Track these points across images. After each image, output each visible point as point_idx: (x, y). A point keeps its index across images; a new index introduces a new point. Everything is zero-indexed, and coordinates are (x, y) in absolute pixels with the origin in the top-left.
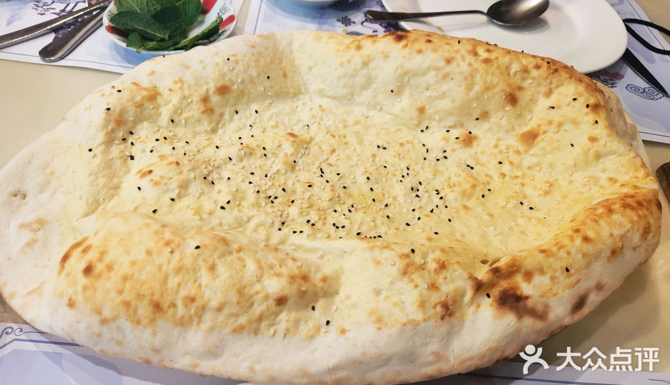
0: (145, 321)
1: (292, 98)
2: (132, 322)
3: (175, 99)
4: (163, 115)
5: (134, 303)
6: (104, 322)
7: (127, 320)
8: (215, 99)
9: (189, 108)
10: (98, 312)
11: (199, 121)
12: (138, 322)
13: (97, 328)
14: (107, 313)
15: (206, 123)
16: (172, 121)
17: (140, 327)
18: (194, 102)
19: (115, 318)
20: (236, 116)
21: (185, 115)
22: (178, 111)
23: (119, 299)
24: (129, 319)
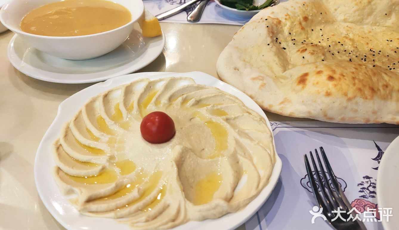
0: (369, 97)
1: (332, 24)
2: (363, 98)
3: (288, 24)
4: (285, 31)
5: (362, 88)
6: (349, 100)
7: (361, 97)
8: (304, 23)
9: (295, 27)
10: (346, 95)
11: (300, 33)
12: (366, 98)
13: (345, 103)
14: (350, 95)
15: (304, 35)
16: (290, 34)
17: (367, 100)
18: (297, 25)
19: (355, 97)
20: (313, 32)
21: (294, 31)
22: (291, 29)
23: (355, 88)
24: (362, 97)
